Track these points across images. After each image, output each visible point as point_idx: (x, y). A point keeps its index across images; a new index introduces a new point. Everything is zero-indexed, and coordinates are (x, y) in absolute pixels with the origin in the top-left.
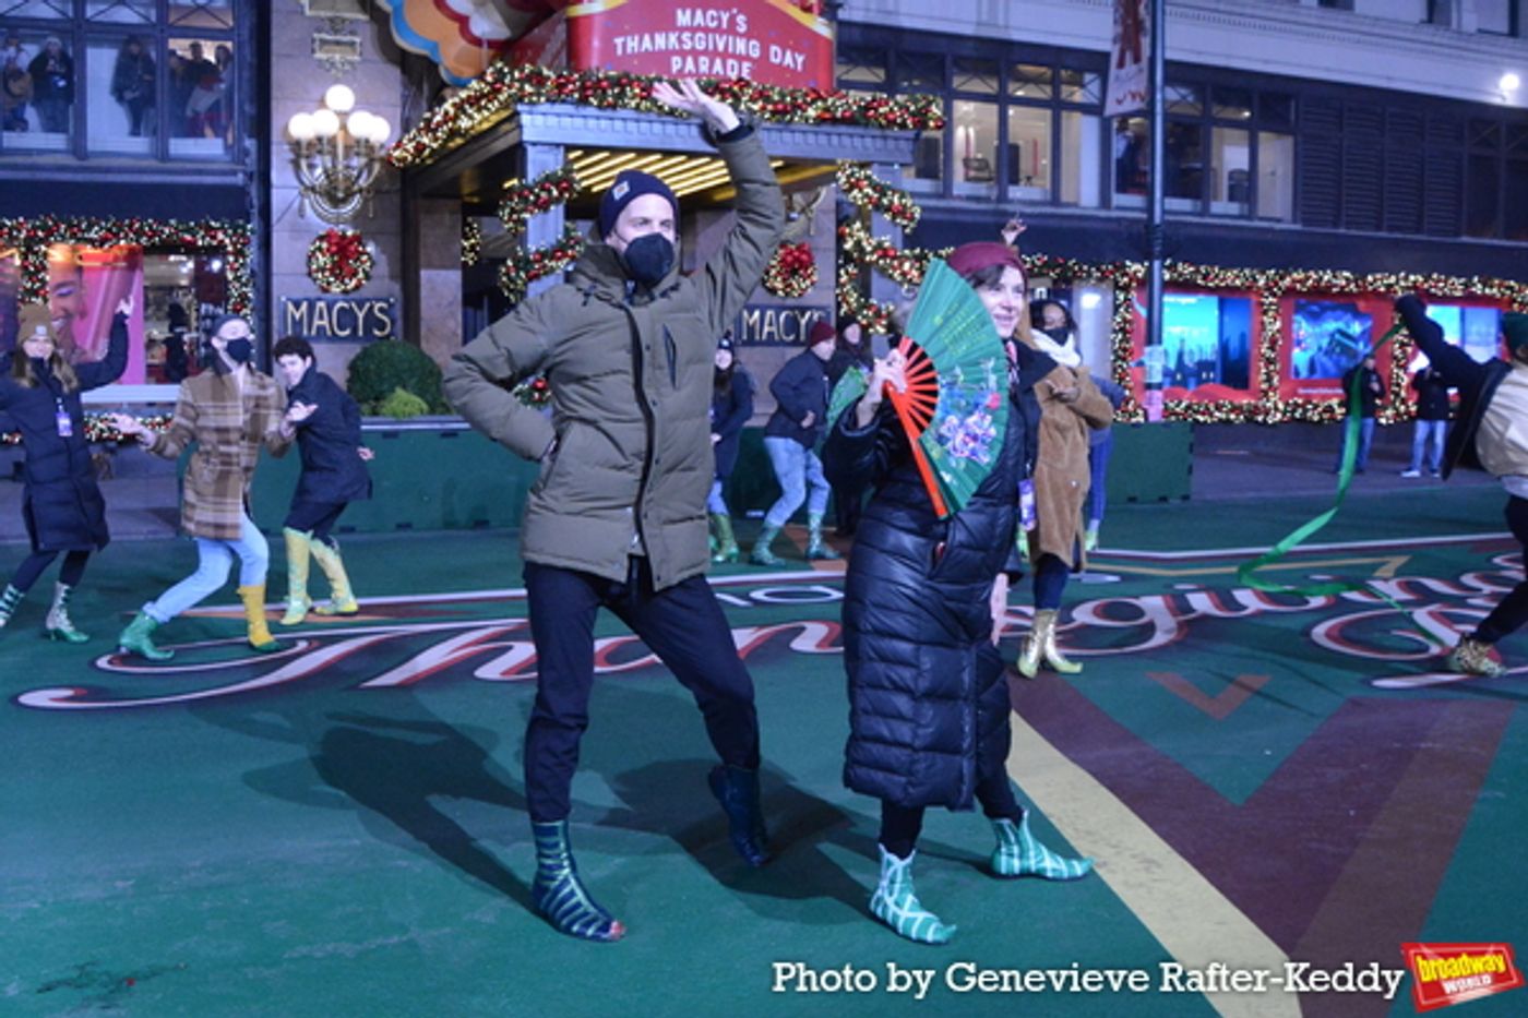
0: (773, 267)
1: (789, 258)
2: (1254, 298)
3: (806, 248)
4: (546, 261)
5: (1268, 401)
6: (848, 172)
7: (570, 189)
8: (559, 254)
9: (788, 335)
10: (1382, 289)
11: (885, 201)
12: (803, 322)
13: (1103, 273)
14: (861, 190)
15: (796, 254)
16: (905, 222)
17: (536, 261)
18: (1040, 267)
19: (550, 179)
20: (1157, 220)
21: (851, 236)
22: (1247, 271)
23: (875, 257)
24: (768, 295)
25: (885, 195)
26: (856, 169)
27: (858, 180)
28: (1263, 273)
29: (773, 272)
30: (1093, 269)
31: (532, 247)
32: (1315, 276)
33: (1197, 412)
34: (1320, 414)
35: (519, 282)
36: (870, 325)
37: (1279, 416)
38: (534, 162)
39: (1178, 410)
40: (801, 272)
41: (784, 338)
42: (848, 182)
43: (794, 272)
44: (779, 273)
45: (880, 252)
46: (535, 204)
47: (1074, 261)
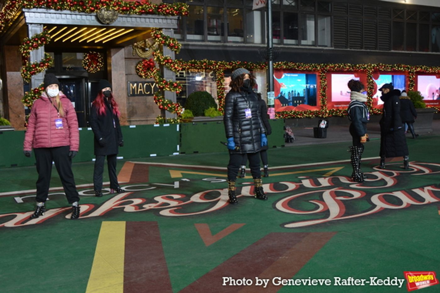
0: (141, 68)
1: (146, 64)
2: (317, 74)
3: (152, 61)
4: (37, 68)
5: (323, 109)
6: (154, 32)
7: (45, 40)
8: (42, 65)
9: (147, 92)
10: (362, 69)
11: (167, 42)
12: (153, 87)
13: (261, 67)
14: (158, 38)
15: (148, 63)
16: (176, 50)
17: (34, 68)
18: (239, 65)
19: (37, 37)
20: (270, 46)
21: (156, 55)
22: (313, 64)
23: (164, 63)
24: (139, 78)
25: (167, 40)
26: (157, 31)
27: (157, 35)
28: (319, 65)
29: (140, 70)
30: (257, 66)
31: (32, 62)
32: (338, 66)
33: (298, 114)
34: (342, 113)
35: (29, 76)
36: (163, 88)
37: (327, 115)
38: (32, 30)
39: (291, 114)
40: (151, 69)
41: (146, 93)
42: (154, 36)
43: (148, 69)
44: (143, 70)
45: (166, 61)
46: (32, 46)
47: (251, 62)
